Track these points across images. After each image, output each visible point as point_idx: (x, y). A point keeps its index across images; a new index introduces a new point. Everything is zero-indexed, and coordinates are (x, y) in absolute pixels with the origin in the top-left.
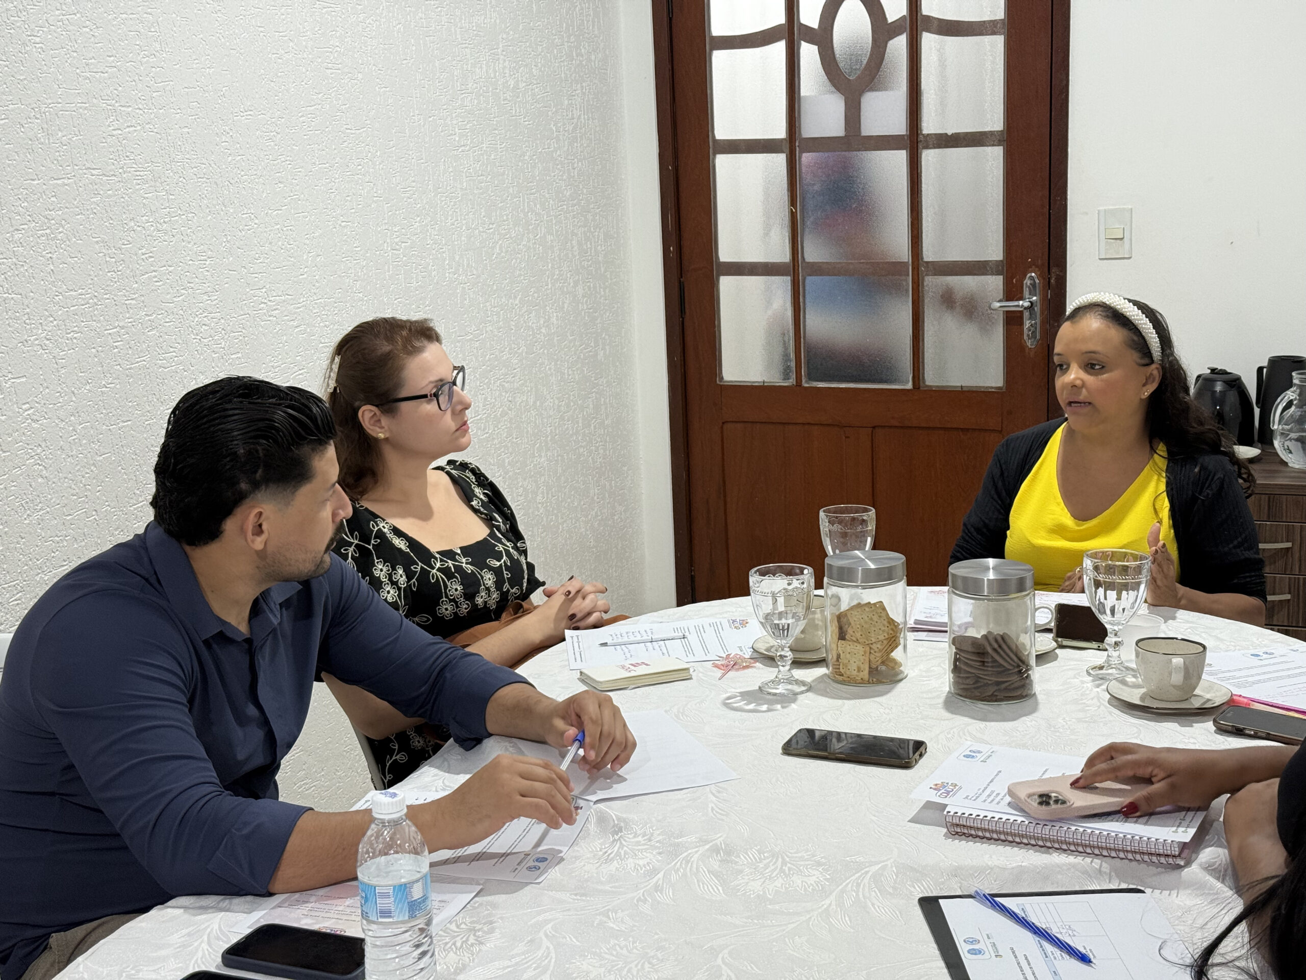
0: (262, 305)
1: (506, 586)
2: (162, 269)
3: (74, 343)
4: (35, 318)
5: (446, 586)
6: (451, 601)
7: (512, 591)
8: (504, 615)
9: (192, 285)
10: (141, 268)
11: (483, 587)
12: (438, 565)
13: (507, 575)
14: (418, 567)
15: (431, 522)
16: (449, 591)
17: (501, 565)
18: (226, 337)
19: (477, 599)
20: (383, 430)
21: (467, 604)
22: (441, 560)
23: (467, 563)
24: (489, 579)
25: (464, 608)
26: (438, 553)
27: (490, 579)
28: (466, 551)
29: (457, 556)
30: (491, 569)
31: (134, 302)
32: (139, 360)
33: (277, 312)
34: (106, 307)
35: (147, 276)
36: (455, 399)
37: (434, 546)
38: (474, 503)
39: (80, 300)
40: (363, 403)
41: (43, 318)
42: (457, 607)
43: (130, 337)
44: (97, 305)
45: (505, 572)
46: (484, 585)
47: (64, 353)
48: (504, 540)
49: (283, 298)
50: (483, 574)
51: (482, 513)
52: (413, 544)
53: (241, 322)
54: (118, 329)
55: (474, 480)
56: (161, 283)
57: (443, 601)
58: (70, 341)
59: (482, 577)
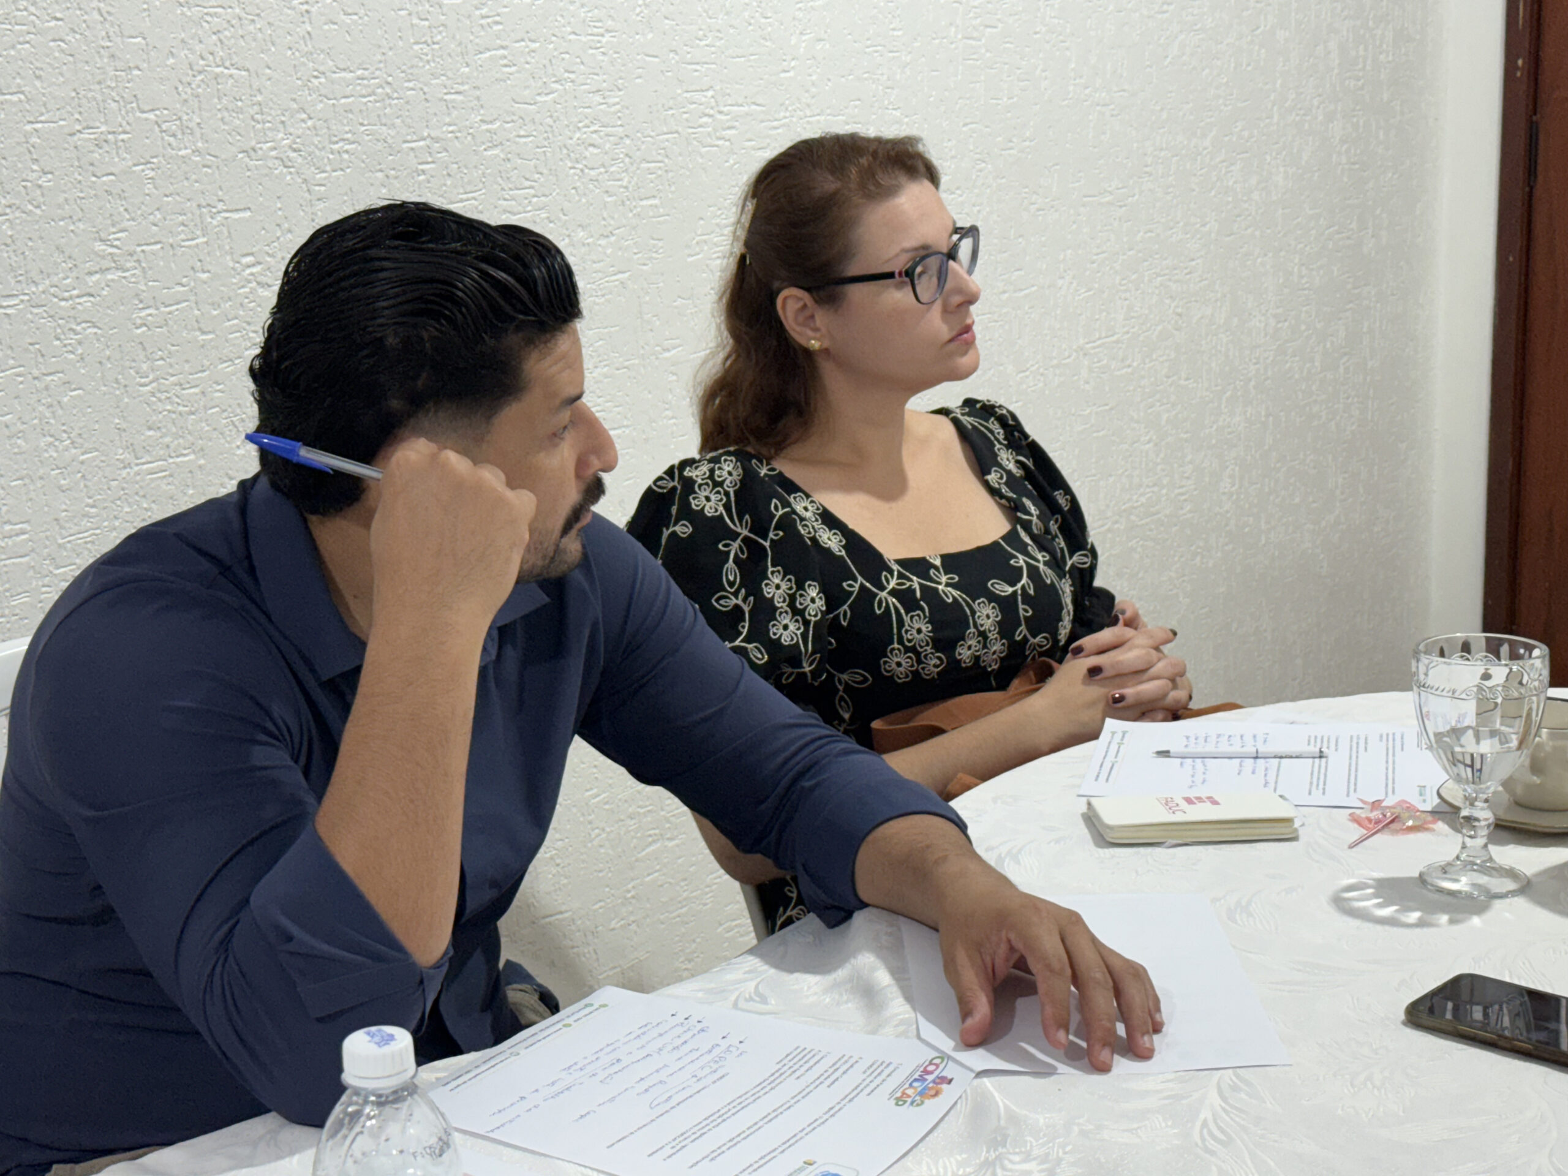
0: (705, 119)
1: (1021, 632)
2: (517, 45)
3: (342, 160)
4: (273, 112)
5: (901, 623)
6: (907, 650)
7: (1032, 640)
8: (1016, 682)
9: (572, 76)
10: (477, 40)
11: (972, 630)
12: (892, 584)
13: (1024, 611)
14: (855, 585)
15: (896, 506)
16: (907, 631)
17: (1015, 592)
18: (634, 168)
19: (959, 650)
20: (818, 335)
21: (939, 658)
22: (901, 576)
23: (947, 585)
24: (986, 615)
25: (933, 664)
26: (899, 562)
27: (988, 617)
28: (951, 562)
29: (932, 571)
30: (992, 598)
31: (459, 98)
32: (464, 196)
33: (733, 132)
34: (407, 102)
35: (488, 54)
36: (949, 285)
37: (892, 549)
38: (992, 477)
39: (358, 88)
40: (786, 284)
41: (287, 114)
42: (919, 662)
43: (450, 156)
44: (390, 98)
45: (1021, 606)
46: (975, 626)
47: (324, 175)
48: (1032, 549)
49: (746, 109)
50: (975, 606)
51: (1002, 496)
52: (855, 543)
53: (662, 145)
54: (428, 141)
55: (1001, 437)
56: (514, 69)
57: (893, 649)
58: (337, 156)
59: (973, 612)
